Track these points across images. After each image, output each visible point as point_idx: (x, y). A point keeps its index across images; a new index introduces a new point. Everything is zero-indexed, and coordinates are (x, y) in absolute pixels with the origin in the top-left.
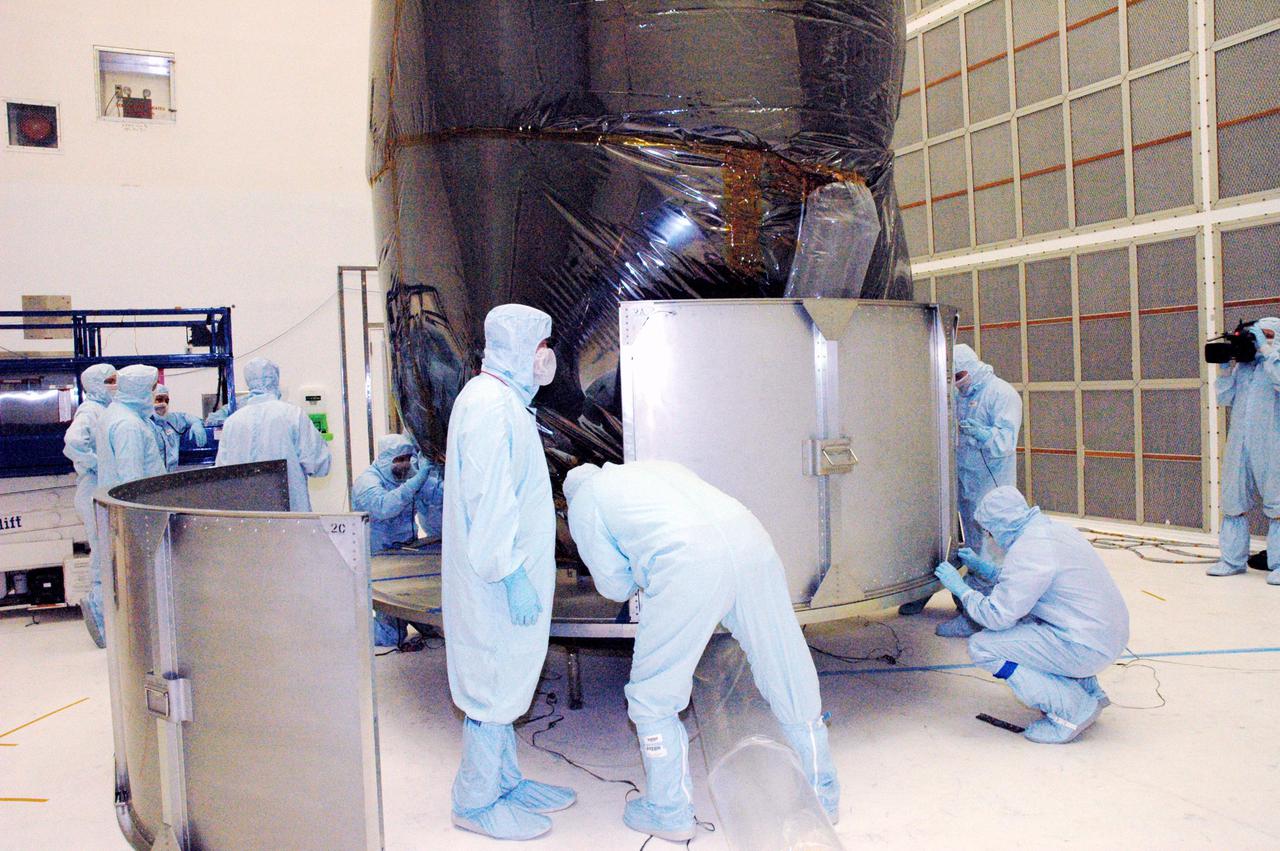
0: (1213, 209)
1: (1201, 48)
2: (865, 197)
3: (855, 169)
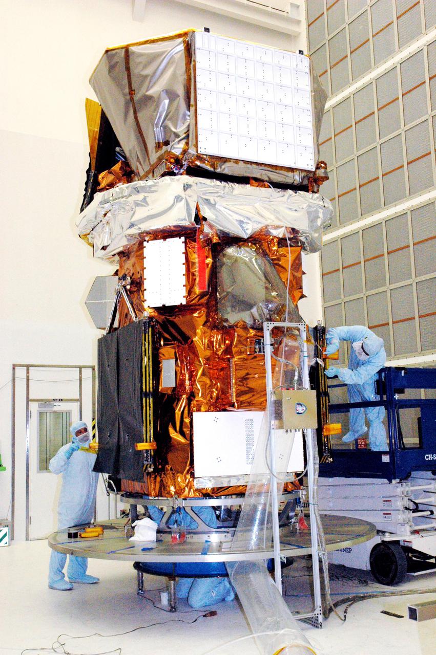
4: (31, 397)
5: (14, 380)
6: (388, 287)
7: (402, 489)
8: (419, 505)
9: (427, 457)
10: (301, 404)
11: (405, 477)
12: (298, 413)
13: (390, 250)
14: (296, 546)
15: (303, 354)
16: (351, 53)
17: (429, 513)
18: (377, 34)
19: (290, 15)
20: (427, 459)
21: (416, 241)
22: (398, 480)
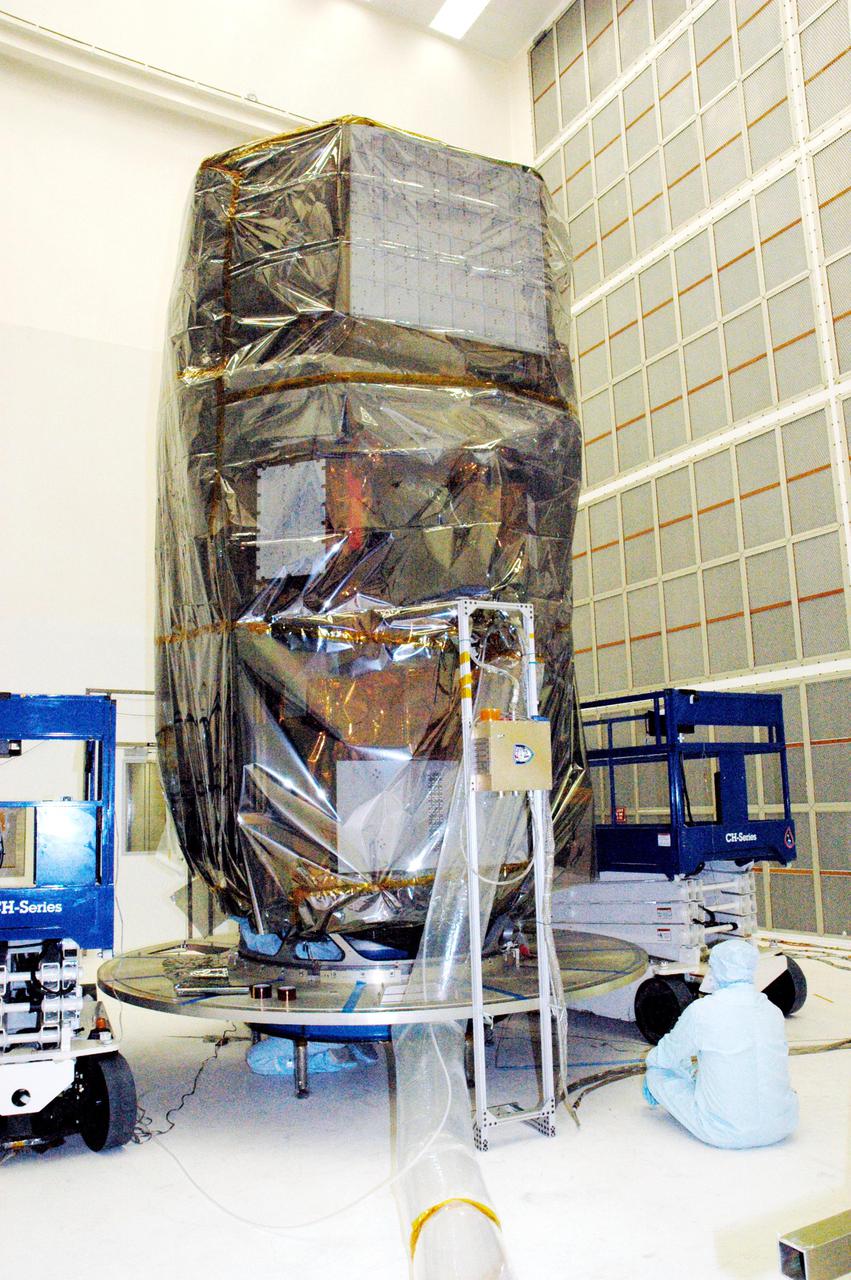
1: (845, 521)
6: (661, 577)
7: (689, 890)
8: (716, 914)
9: (729, 838)
10: (523, 747)
11: (694, 870)
12: (518, 763)
13: (663, 521)
14: (514, 995)
15: (529, 658)
16: (603, 238)
17: (731, 927)
18: (640, 210)
20: (729, 841)
21: (702, 507)
22: (683, 876)
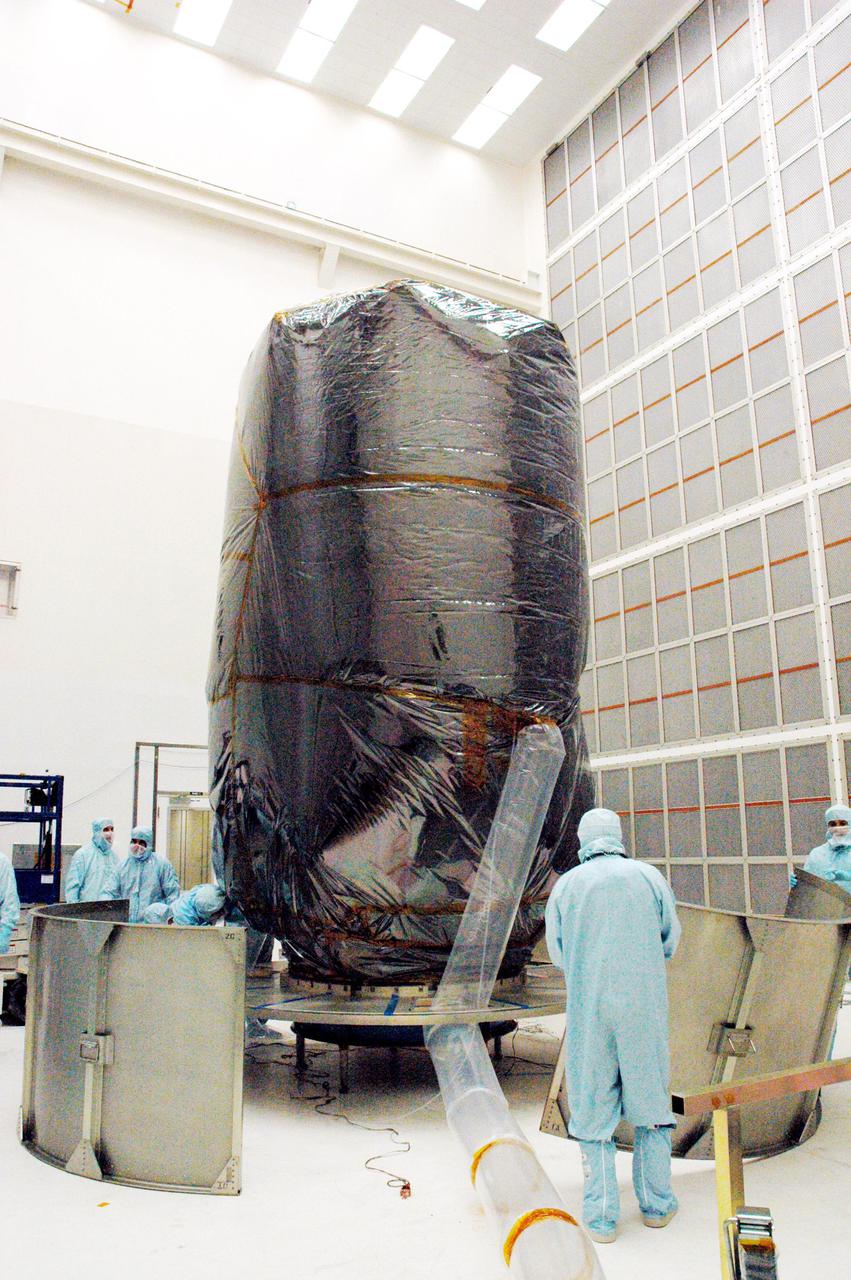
0: (837, 722)
1: (821, 603)
2: (554, 732)
3: (550, 715)
4: (159, 789)
5: (137, 764)
13: (660, 596)
16: (608, 335)
19: (527, 285)
21: (695, 586)
